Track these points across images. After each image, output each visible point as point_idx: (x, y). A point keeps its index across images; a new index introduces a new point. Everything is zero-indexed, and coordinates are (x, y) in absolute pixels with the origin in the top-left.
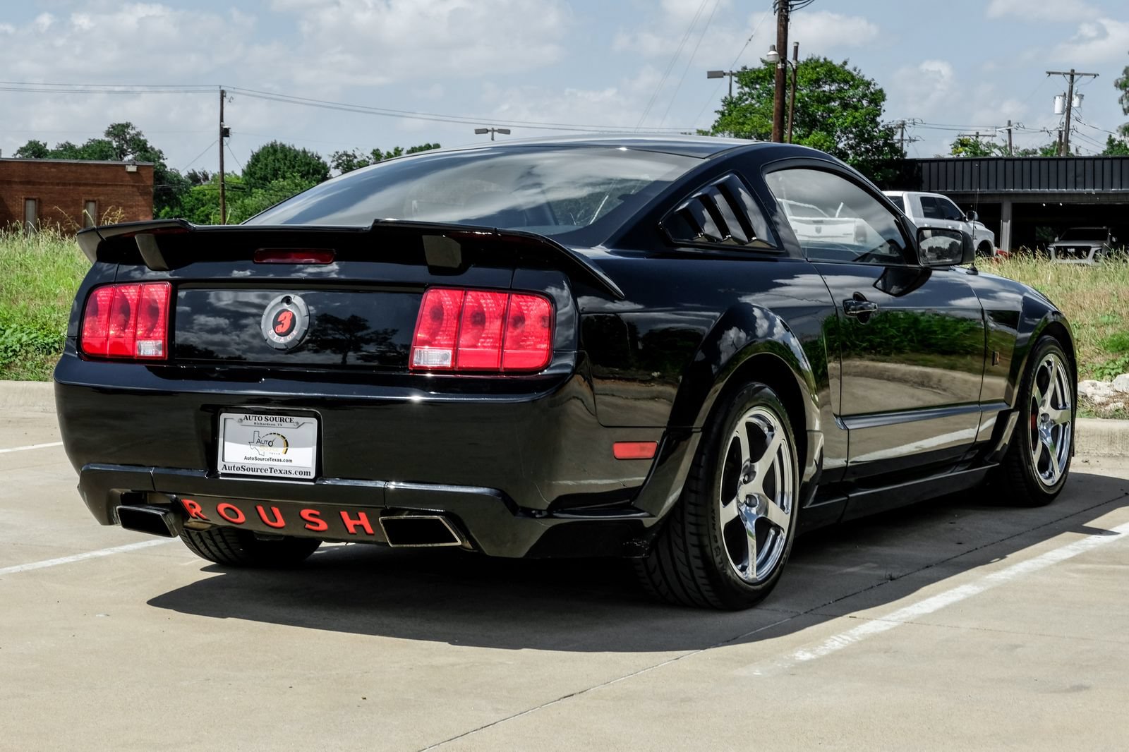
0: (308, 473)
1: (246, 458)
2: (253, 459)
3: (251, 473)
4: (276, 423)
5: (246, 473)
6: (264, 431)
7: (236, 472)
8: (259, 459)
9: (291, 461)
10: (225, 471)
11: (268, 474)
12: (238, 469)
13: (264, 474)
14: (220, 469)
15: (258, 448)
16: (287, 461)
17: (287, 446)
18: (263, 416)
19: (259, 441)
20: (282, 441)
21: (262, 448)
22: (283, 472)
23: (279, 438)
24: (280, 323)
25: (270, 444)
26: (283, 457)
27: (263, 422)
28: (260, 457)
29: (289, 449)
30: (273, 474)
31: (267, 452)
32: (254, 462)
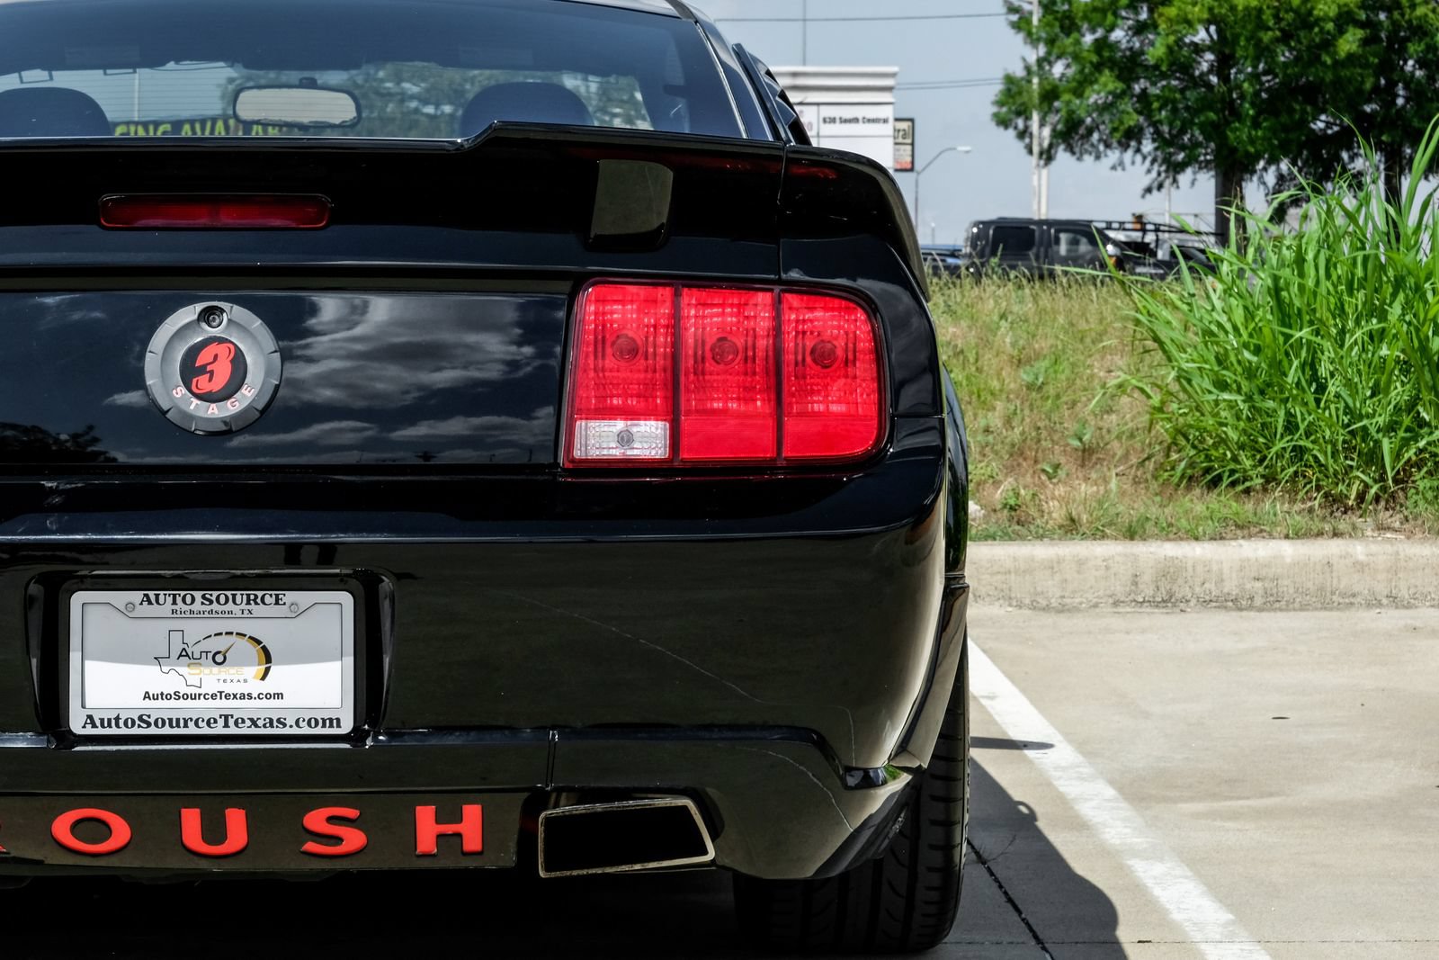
0: (332, 722)
1: (147, 696)
2: (168, 697)
3: (167, 731)
4: (236, 609)
5: (153, 731)
6: (195, 630)
7: (123, 731)
8: (186, 697)
9: (279, 696)
10: (89, 731)
11: (219, 729)
12: (130, 723)
13: (206, 731)
14: (77, 725)
15: (184, 670)
16: (268, 696)
17: (268, 659)
18: (198, 595)
19: (184, 654)
20: (254, 651)
21: (195, 670)
22: (260, 723)
23: (244, 642)
24: (202, 370)
25: (219, 659)
26: (256, 687)
27: (197, 606)
28: (190, 691)
29: (274, 669)
30: (233, 730)
31: (210, 678)
32: (173, 703)
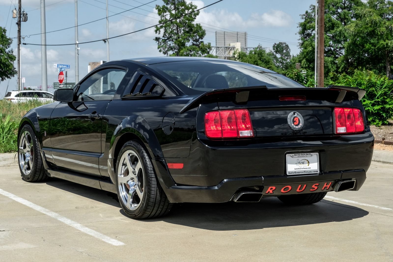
0: (317, 171)
1: (295, 169)
2: (297, 169)
3: (298, 174)
4: (305, 156)
5: (296, 174)
6: (300, 159)
7: (293, 174)
8: (299, 169)
10: (289, 174)
11: (304, 173)
12: (294, 173)
13: (302, 174)
14: (288, 174)
15: (299, 165)
16: (309, 168)
17: (309, 163)
18: (301, 154)
19: (299, 163)
20: (307, 162)
21: (300, 165)
22: (312, 172)
23: (306, 161)
25: (303, 163)
26: (308, 167)
27: (301, 156)
28: (300, 168)
29: (310, 164)
30: (306, 173)
31: (302, 166)
